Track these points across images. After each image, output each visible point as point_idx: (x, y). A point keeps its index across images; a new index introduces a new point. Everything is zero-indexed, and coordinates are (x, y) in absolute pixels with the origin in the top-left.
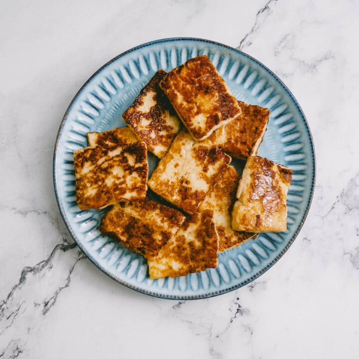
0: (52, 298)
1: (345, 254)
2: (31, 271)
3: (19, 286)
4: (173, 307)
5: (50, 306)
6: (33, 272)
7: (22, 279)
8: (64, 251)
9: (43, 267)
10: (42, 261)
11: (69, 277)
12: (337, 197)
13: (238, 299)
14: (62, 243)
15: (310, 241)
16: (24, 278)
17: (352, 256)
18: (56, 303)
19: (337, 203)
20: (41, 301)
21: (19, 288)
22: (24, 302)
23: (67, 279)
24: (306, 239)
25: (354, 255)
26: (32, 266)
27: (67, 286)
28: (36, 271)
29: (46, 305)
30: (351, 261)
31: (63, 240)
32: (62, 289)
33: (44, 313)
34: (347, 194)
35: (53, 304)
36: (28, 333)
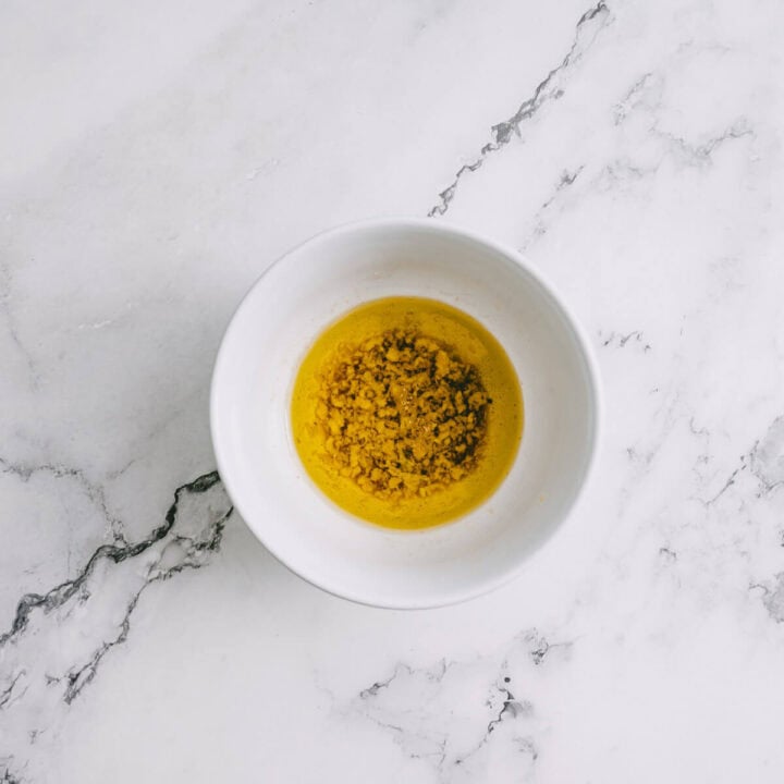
0: (86, 667)
1: (752, 587)
2: (39, 604)
3: (13, 637)
4: (361, 694)
5: (83, 684)
6: (44, 607)
7: (20, 622)
8: (117, 562)
9: (67, 595)
10: (64, 582)
11: (126, 621)
12: (742, 458)
13: (507, 680)
14: (111, 544)
15: (675, 554)
16: (24, 619)
17: (767, 592)
18: (96, 677)
19: (740, 473)
20: (61, 674)
21: (13, 642)
22: (23, 672)
23: (123, 625)
24: (666, 550)
25: (773, 589)
26: (43, 593)
27: (121, 640)
28: (50, 604)
29: (74, 680)
30: (765, 604)
31: (115, 535)
32: (111, 647)
33: (69, 700)
34: (763, 451)
35: (89, 679)
36: (32, 743)
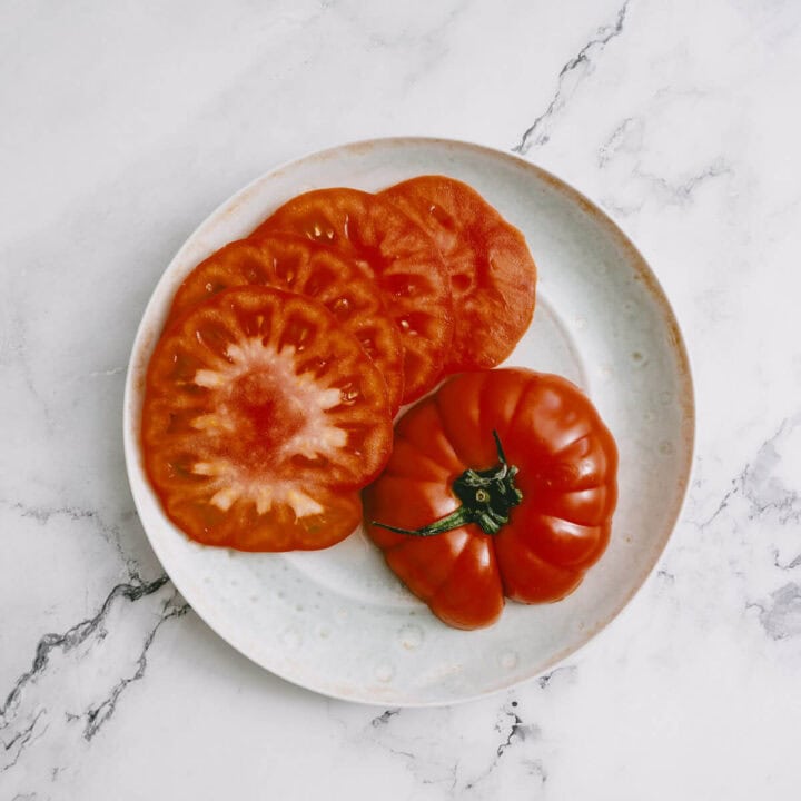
0: (105, 703)
1: (749, 606)
2: (58, 643)
3: (33, 677)
4: (373, 722)
5: (102, 721)
6: (62, 646)
7: (40, 661)
8: (133, 600)
9: (85, 634)
10: (83, 621)
11: (143, 657)
12: (734, 481)
13: (515, 704)
14: (127, 582)
15: (672, 577)
16: (43, 658)
17: (763, 611)
18: (114, 713)
19: (733, 496)
20: (81, 711)
21: (33, 681)
22: (44, 711)
23: (139, 662)
24: (663, 573)
25: (768, 608)
26: (61, 632)
27: (138, 676)
28: (69, 643)
29: (93, 717)
30: (762, 622)
31: (131, 574)
32: (128, 684)
33: (89, 737)
34: (753, 475)
35: (108, 715)
36: (54, 779)
